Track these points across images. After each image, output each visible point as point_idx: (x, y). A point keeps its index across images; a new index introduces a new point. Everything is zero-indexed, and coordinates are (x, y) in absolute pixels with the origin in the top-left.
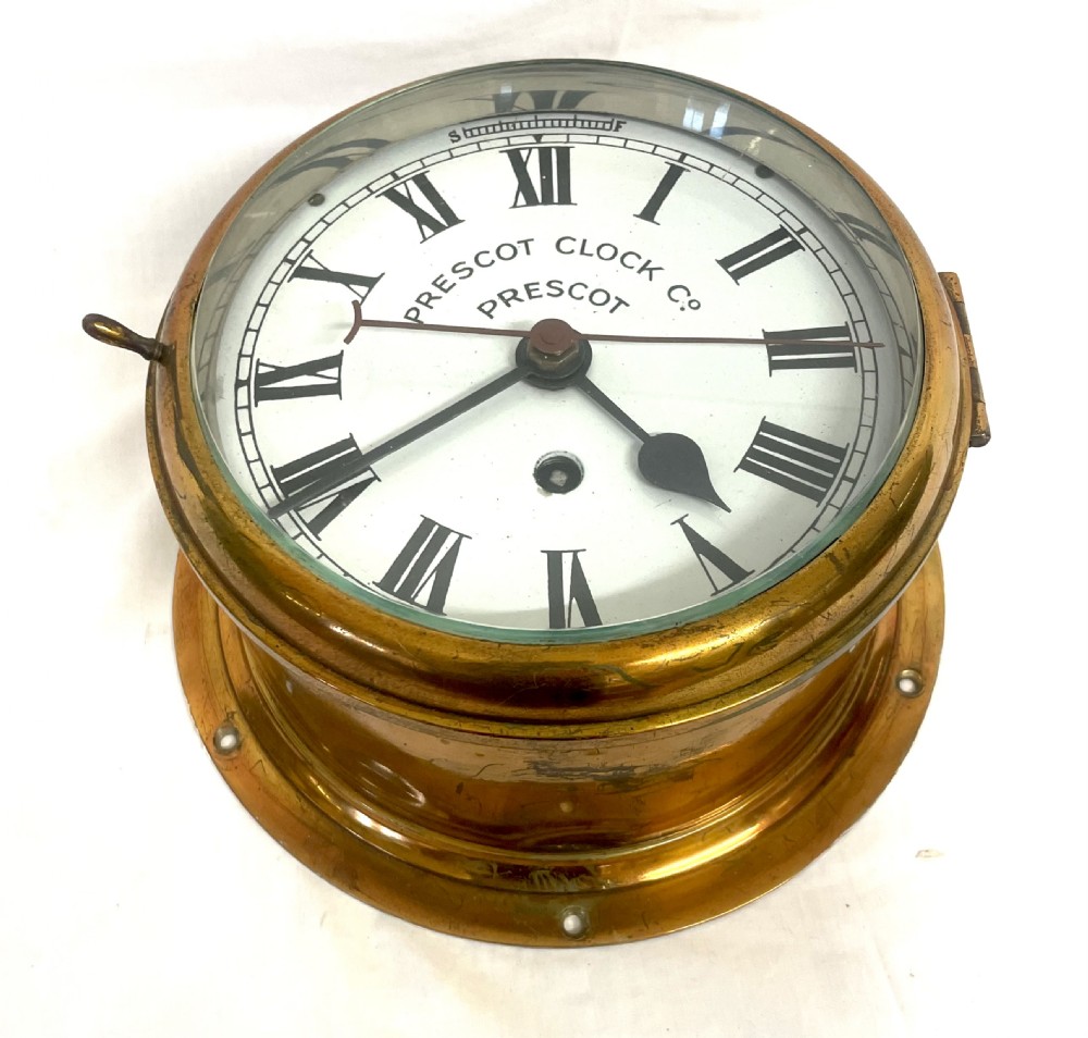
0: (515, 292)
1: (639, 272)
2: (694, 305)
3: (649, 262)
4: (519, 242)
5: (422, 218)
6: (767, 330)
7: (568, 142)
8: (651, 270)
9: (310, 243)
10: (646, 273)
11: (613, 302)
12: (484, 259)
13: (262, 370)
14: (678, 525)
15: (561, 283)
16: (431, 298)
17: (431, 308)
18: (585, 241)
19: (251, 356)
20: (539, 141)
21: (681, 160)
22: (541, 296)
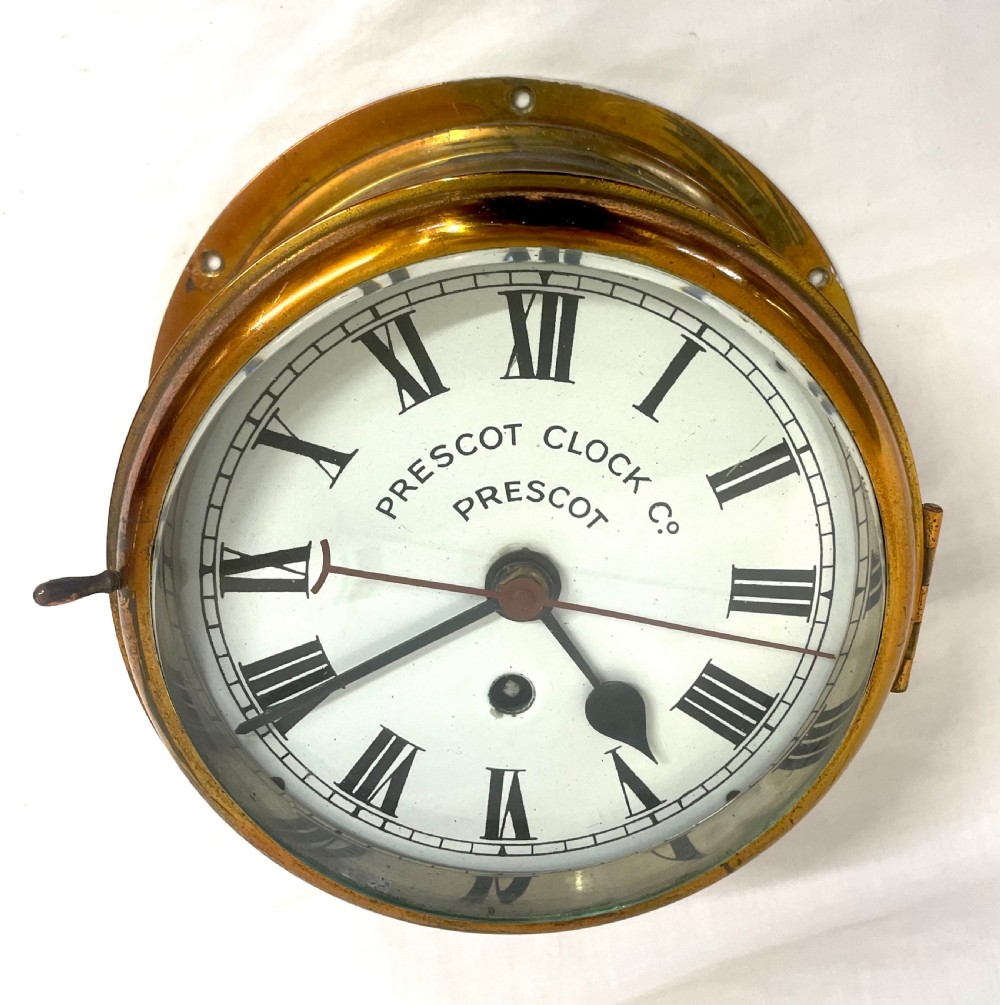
0: (494, 491)
1: (625, 481)
2: (673, 528)
3: (638, 469)
4: (505, 427)
5: (404, 381)
6: (737, 567)
7: (578, 289)
8: (638, 480)
9: (276, 399)
10: (632, 483)
11: (593, 515)
12: (466, 445)
13: (228, 556)
14: (610, 755)
15: (543, 485)
16: (406, 487)
17: (405, 500)
18: (575, 434)
19: (215, 539)
20: (545, 283)
21: (699, 335)
22: (520, 499)
